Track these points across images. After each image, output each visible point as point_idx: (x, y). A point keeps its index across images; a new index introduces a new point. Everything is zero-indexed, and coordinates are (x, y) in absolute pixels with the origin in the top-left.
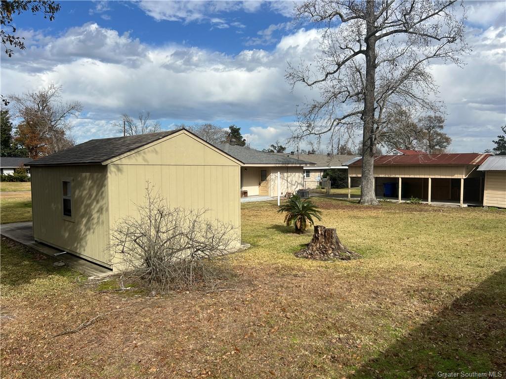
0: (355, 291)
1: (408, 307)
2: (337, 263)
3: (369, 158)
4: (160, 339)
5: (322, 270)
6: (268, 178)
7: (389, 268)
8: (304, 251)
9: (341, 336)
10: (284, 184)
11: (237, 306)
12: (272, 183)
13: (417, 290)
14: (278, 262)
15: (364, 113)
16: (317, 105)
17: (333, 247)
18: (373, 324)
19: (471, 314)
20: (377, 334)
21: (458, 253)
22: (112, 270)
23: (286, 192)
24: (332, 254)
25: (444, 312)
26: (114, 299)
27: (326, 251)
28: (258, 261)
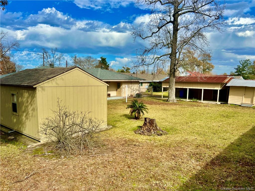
0: (164, 155)
1: (189, 164)
2: (156, 137)
3: (173, 79)
4: (67, 185)
5: (148, 141)
6: (121, 87)
7: (181, 140)
8: (139, 130)
9: (157, 182)
10: (129, 90)
11: (105, 165)
12: (123, 90)
13: (194, 154)
14: (126, 137)
15: (171, 55)
16: (147, 50)
17: (154, 128)
18: (172, 175)
19: (219, 167)
20: (174, 181)
21: (214, 131)
22: (40, 142)
23: (130, 94)
24: (153, 132)
25: (206, 166)
26: (42, 160)
27: (150, 130)
28: (116, 136)
